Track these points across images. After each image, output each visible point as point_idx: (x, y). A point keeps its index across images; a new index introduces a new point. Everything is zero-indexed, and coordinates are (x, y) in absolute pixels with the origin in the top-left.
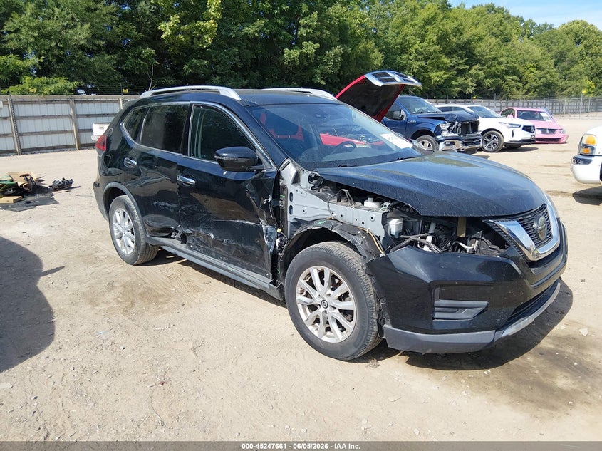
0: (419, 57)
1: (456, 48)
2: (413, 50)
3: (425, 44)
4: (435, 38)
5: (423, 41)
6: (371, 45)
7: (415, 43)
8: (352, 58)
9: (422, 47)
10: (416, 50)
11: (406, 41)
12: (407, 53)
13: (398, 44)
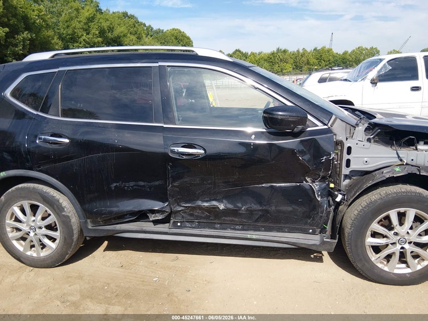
0: (87, 45)
1: (110, 41)
2: (81, 39)
3: (90, 36)
4: (97, 32)
5: (88, 34)
6: (50, 33)
7: (83, 35)
8: (37, 42)
9: (89, 39)
10: (84, 40)
11: (75, 33)
12: (77, 42)
13: (69, 35)
